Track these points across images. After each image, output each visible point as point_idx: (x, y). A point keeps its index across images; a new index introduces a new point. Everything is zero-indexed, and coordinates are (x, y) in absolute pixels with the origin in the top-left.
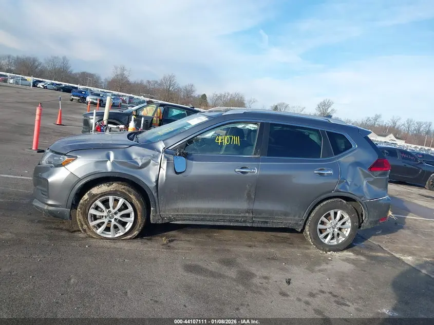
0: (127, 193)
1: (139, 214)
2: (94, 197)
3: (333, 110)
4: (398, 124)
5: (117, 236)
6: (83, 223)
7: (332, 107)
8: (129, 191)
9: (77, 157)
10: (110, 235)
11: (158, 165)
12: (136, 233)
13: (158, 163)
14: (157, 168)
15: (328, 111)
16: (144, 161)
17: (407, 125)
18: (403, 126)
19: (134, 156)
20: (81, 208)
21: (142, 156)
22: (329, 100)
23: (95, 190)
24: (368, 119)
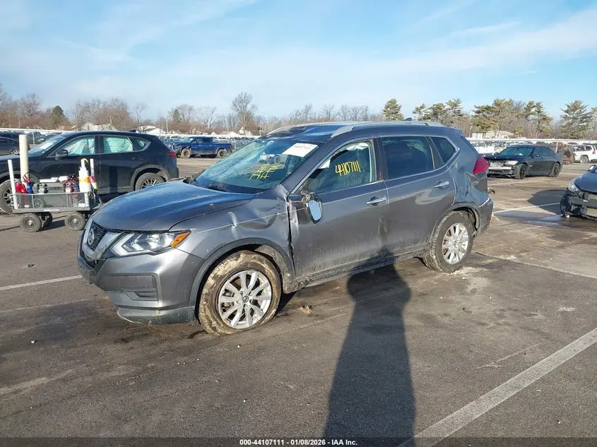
0: (259, 263)
1: (274, 286)
2: (221, 280)
3: (253, 107)
4: (332, 113)
5: (255, 322)
6: (212, 320)
7: (253, 102)
8: (260, 260)
9: (190, 231)
10: (246, 324)
11: (285, 217)
12: (274, 311)
13: (285, 214)
14: (285, 222)
15: (248, 109)
16: (270, 216)
17: (342, 114)
18: (338, 116)
19: (257, 213)
20: (206, 300)
21: (268, 210)
22: (246, 94)
23: (220, 270)
24: (298, 113)
